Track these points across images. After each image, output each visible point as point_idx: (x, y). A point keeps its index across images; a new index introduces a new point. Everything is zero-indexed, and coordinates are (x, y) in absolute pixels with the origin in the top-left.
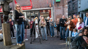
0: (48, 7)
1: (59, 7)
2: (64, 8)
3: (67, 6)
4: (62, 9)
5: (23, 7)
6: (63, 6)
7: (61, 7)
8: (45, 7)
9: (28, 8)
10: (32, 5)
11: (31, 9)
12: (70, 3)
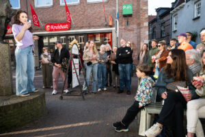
0: (107, 26)
1: (129, 28)
2: (140, 28)
3: (146, 24)
4: (135, 31)
5: (50, 25)
6: (139, 24)
7: (135, 26)
8: (99, 27)
9: (61, 27)
10: (70, 20)
11: (69, 29)
12: (155, 24)
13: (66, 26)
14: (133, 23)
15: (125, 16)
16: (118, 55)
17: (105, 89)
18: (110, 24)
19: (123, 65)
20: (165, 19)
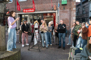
0: (53, 10)
1: (65, 11)
2: (71, 11)
3: (74, 9)
4: (68, 13)
5: (26, 9)
6: (70, 9)
7: (68, 10)
8: (49, 10)
10: (35, 8)
12: (79, 7)
13: (33, 10)
14: (67, 9)
15: (63, 5)
16: (58, 28)
17: (51, 45)
18: (55, 9)
19: (61, 34)
20: (85, 4)
